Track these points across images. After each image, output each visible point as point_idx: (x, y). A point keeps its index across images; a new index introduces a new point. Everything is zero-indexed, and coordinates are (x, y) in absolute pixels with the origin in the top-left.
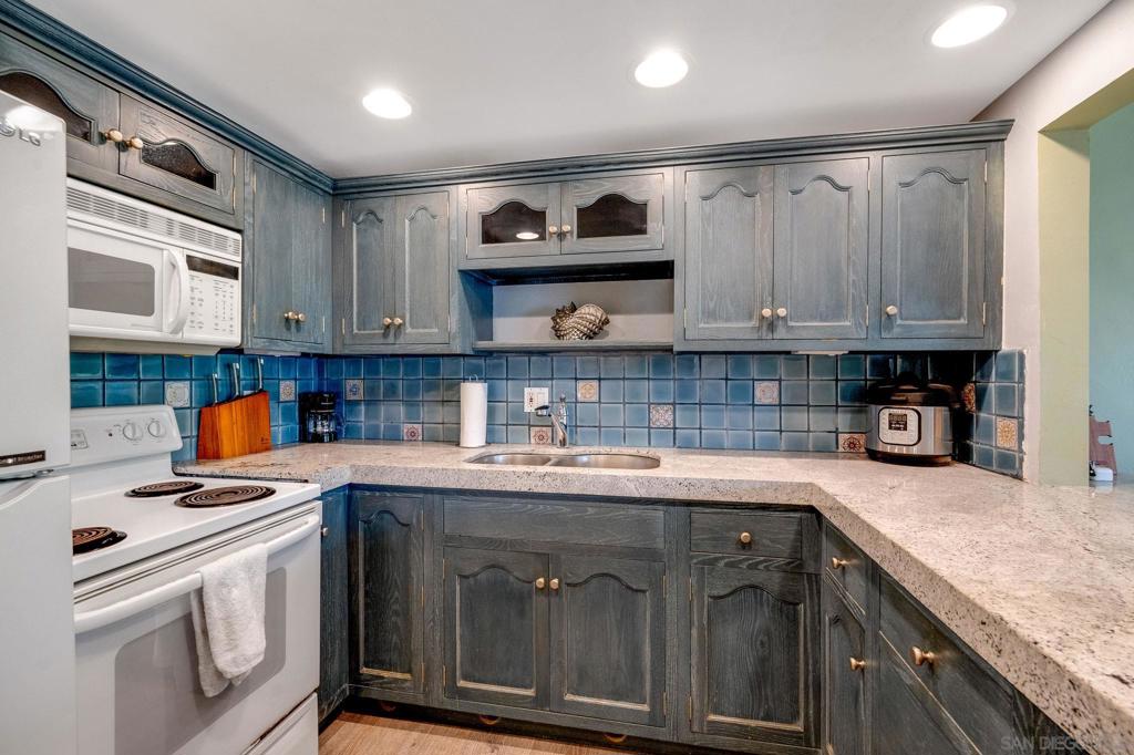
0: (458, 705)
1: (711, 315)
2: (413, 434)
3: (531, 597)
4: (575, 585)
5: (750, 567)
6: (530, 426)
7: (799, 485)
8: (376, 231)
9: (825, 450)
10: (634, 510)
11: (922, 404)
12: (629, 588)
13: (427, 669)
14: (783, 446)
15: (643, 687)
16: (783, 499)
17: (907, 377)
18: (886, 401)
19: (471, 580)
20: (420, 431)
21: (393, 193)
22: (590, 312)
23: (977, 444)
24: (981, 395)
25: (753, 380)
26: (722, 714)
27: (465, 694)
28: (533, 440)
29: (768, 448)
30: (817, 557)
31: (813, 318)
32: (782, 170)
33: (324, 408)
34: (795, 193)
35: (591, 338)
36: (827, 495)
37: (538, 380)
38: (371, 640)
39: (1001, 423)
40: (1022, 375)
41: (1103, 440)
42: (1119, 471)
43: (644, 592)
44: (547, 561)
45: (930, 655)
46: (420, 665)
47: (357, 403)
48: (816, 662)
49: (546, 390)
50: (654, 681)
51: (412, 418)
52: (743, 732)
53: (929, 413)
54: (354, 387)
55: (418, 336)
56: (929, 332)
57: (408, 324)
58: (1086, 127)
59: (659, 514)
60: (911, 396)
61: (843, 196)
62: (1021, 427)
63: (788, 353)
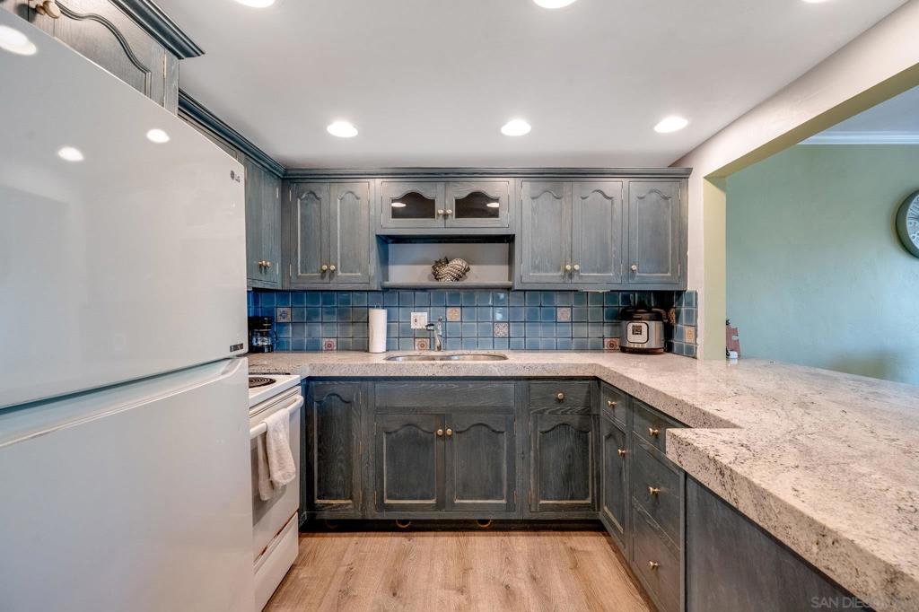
0: (385, 516)
1: (536, 268)
2: (330, 345)
3: (432, 442)
4: (460, 432)
5: (563, 413)
6: (415, 338)
7: (589, 365)
8: (315, 205)
9: (597, 349)
10: (496, 385)
11: (649, 320)
12: (493, 431)
13: (364, 494)
14: (574, 347)
15: (501, 490)
16: (580, 373)
17: (642, 305)
18: (631, 319)
19: (394, 435)
20: (335, 344)
21: (329, 181)
22: (457, 264)
23: (676, 342)
24: (678, 314)
25: (556, 307)
26: (548, 499)
27: (389, 508)
28: (417, 348)
29: (565, 348)
30: (598, 405)
31: (593, 271)
32: (576, 185)
33: (264, 328)
34: (583, 198)
35: (457, 280)
36: (605, 368)
37: (421, 307)
38: (323, 481)
39: (687, 330)
40: (696, 304)
41: (734, 338)
42: (742, 354)
43: (503, 432)
44: (443, 418)
45: (656, 431)
46: (358, 493)
47: (286, 324)
48: (598, 463)
49: (426, 314)
50: (509, 486)
51: (329, 334)
52: (559, 508)
53: (653, 324)
54: (283, 313)
55: (345, 278)
56: (653, 280)
57: (339, 269)
58: (724, 177)
59: (511, 386)
60: (643, 316)
61: (608, 202)
62: (696, 330)
63: (577, 291)
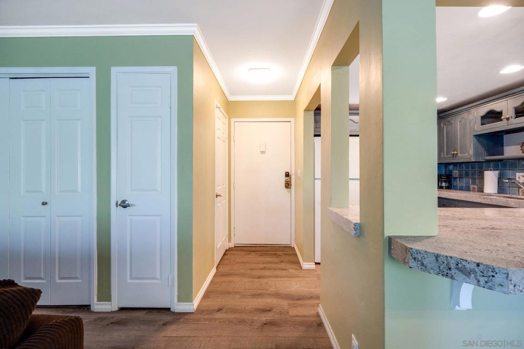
2: (474, 189)
6: (519, 188)
8: (451, 127)
20: (476, 188)
21: (455, 115)
28: (520, 194)
47: (456, 178)
51: (474, 183)
54: (456, 173)
55: (463, 157)
57: (459, 153)
